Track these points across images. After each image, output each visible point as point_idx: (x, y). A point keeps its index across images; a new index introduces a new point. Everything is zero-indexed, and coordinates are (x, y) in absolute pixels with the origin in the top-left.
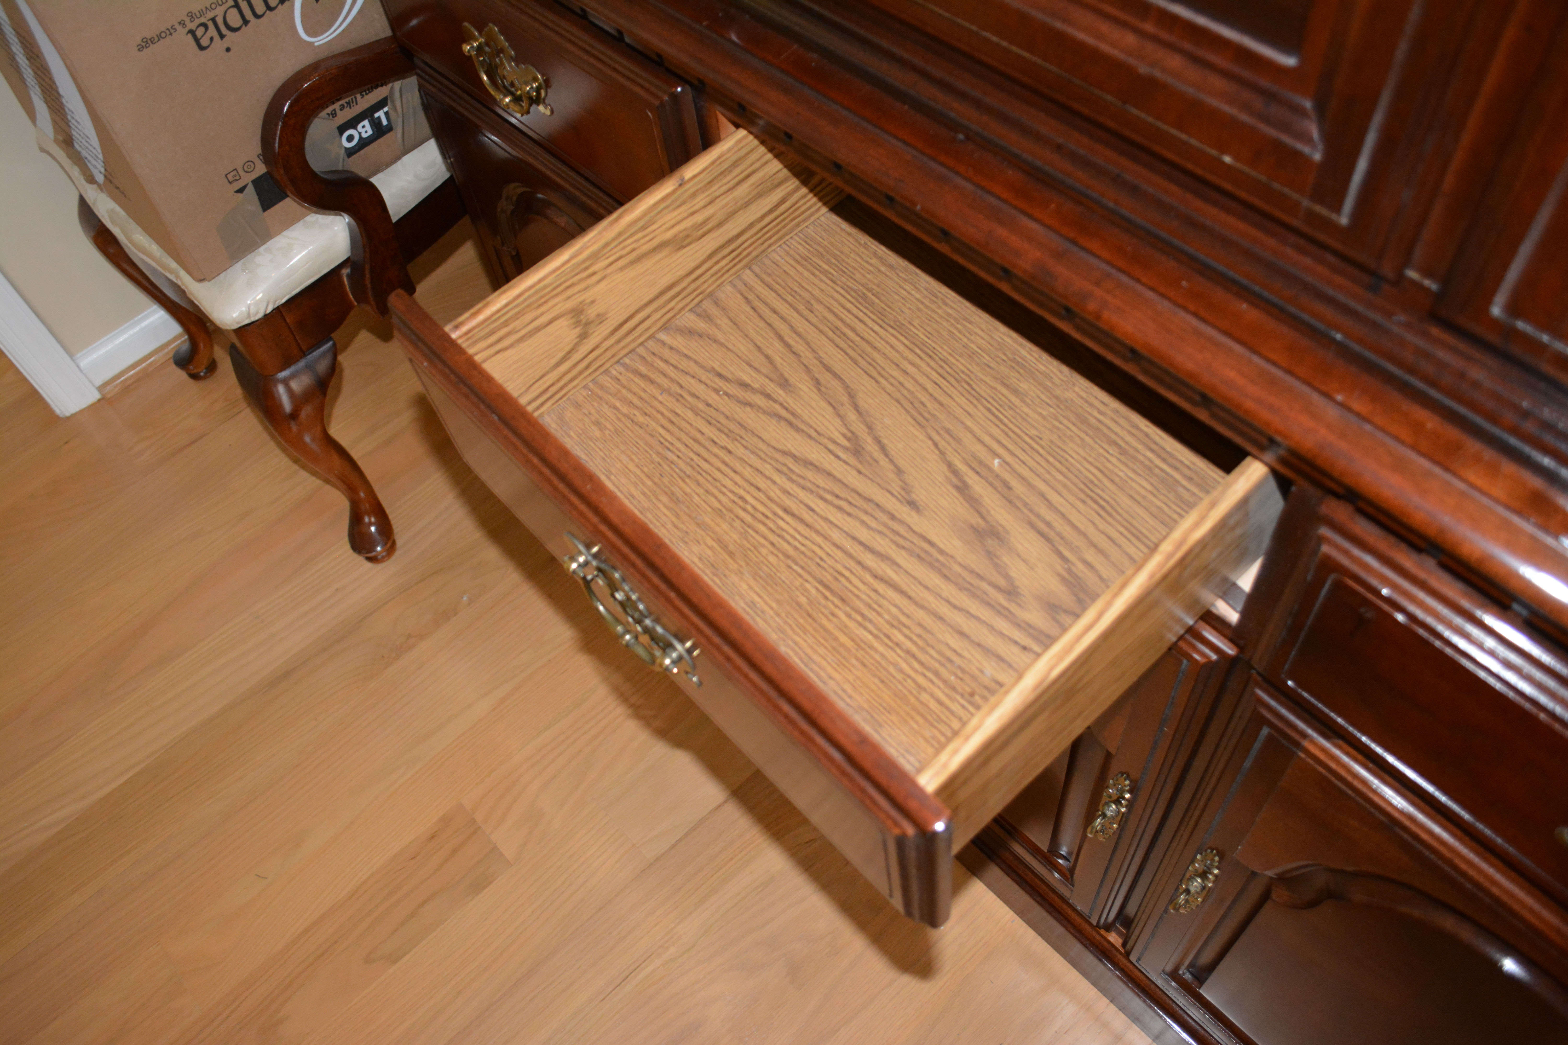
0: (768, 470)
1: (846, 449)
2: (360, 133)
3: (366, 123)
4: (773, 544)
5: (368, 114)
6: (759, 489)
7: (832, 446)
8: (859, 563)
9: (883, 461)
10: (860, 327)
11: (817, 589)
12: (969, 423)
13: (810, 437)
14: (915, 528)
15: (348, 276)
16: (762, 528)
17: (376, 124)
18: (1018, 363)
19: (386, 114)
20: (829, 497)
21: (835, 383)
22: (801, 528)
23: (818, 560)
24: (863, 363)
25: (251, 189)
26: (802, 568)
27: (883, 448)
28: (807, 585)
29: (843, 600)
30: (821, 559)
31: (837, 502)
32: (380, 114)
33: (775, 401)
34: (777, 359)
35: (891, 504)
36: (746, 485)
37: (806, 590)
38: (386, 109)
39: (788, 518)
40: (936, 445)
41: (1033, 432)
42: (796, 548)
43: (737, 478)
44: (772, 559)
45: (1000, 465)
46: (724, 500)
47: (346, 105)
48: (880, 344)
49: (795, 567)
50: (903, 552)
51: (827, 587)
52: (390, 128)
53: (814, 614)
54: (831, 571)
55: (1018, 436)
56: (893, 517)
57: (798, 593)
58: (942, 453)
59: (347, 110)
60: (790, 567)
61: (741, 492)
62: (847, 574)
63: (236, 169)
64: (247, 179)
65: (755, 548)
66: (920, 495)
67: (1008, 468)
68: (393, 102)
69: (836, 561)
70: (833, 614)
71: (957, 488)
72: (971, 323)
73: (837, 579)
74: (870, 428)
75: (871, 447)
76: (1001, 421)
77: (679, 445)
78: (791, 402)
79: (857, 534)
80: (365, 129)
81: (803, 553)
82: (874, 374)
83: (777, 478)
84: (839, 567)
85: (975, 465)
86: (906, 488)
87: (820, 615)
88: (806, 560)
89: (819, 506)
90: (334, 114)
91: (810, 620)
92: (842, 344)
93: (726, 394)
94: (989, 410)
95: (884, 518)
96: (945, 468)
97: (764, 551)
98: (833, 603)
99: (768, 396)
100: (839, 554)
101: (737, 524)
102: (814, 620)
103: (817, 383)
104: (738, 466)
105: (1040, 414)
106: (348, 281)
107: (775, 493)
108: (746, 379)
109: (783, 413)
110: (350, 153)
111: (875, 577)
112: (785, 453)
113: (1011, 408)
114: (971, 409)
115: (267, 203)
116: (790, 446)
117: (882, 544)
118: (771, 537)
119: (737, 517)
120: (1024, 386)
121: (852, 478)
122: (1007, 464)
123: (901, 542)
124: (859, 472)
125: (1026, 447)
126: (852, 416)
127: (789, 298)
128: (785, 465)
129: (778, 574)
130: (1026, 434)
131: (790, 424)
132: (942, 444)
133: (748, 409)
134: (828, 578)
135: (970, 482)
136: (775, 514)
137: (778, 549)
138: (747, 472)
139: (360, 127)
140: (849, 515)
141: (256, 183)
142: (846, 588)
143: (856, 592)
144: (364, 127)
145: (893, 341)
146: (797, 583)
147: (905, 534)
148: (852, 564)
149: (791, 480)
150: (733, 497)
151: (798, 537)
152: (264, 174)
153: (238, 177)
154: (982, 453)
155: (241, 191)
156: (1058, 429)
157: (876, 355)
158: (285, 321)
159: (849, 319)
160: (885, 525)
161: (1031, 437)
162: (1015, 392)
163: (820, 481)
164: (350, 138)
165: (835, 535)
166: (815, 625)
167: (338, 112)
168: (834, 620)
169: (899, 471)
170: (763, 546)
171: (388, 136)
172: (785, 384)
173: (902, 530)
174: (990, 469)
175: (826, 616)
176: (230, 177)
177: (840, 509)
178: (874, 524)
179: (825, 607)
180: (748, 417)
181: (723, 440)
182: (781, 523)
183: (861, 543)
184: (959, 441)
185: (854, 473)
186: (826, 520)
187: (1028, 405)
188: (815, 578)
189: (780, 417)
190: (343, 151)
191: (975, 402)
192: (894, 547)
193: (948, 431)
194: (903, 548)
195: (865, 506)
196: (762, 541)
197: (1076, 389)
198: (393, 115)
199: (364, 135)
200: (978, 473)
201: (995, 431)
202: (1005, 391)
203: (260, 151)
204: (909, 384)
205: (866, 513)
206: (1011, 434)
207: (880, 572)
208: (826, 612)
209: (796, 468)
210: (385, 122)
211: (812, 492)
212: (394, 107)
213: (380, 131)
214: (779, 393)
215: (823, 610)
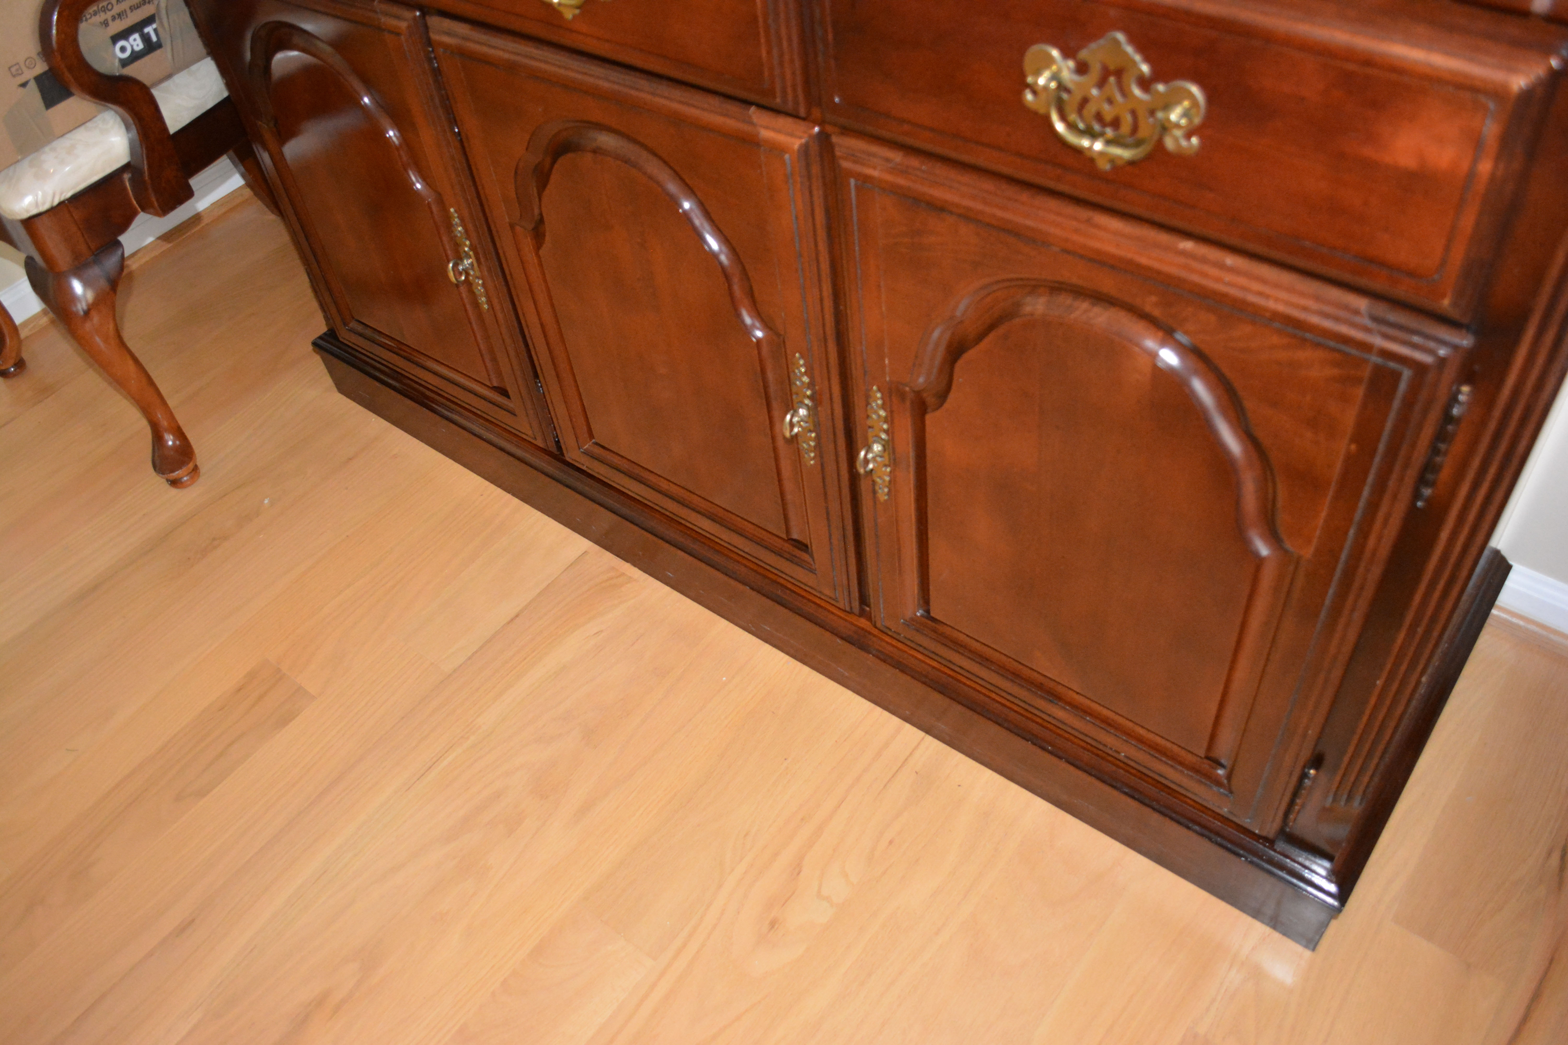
2: (132, 46)
3: (136, 36)
5: (138, 27)
15: (130, 180)
17: (146, 39)
19: (155, 30)
25: (33, 85)
32: (149, 30)
38: (154, 26)
47: (117, 16)
52: (159, 45)
59: (118, 21)
63: (18, 64)
64: (29, 74)
68: (160, 19)
80: (135, 42)
90: (106, 24)
106: (130, 186)
110: (124, 63)
115: (50, 101)
139: (131, 39)
141: (38, 79)
144: (135, 40)
152: (45, 73)
153: (20, 72)
155: (24, 85)
158: (72, 216)
164: (123, 49)
167: (110, 22)
171: (158, 52)
176: (13, 69)
190: (117, 61)
198: (160, 31)
199: (137, 49)
203: (39, 49)
210: (154, 38)
212: (161, 24)
213: (150, 47)
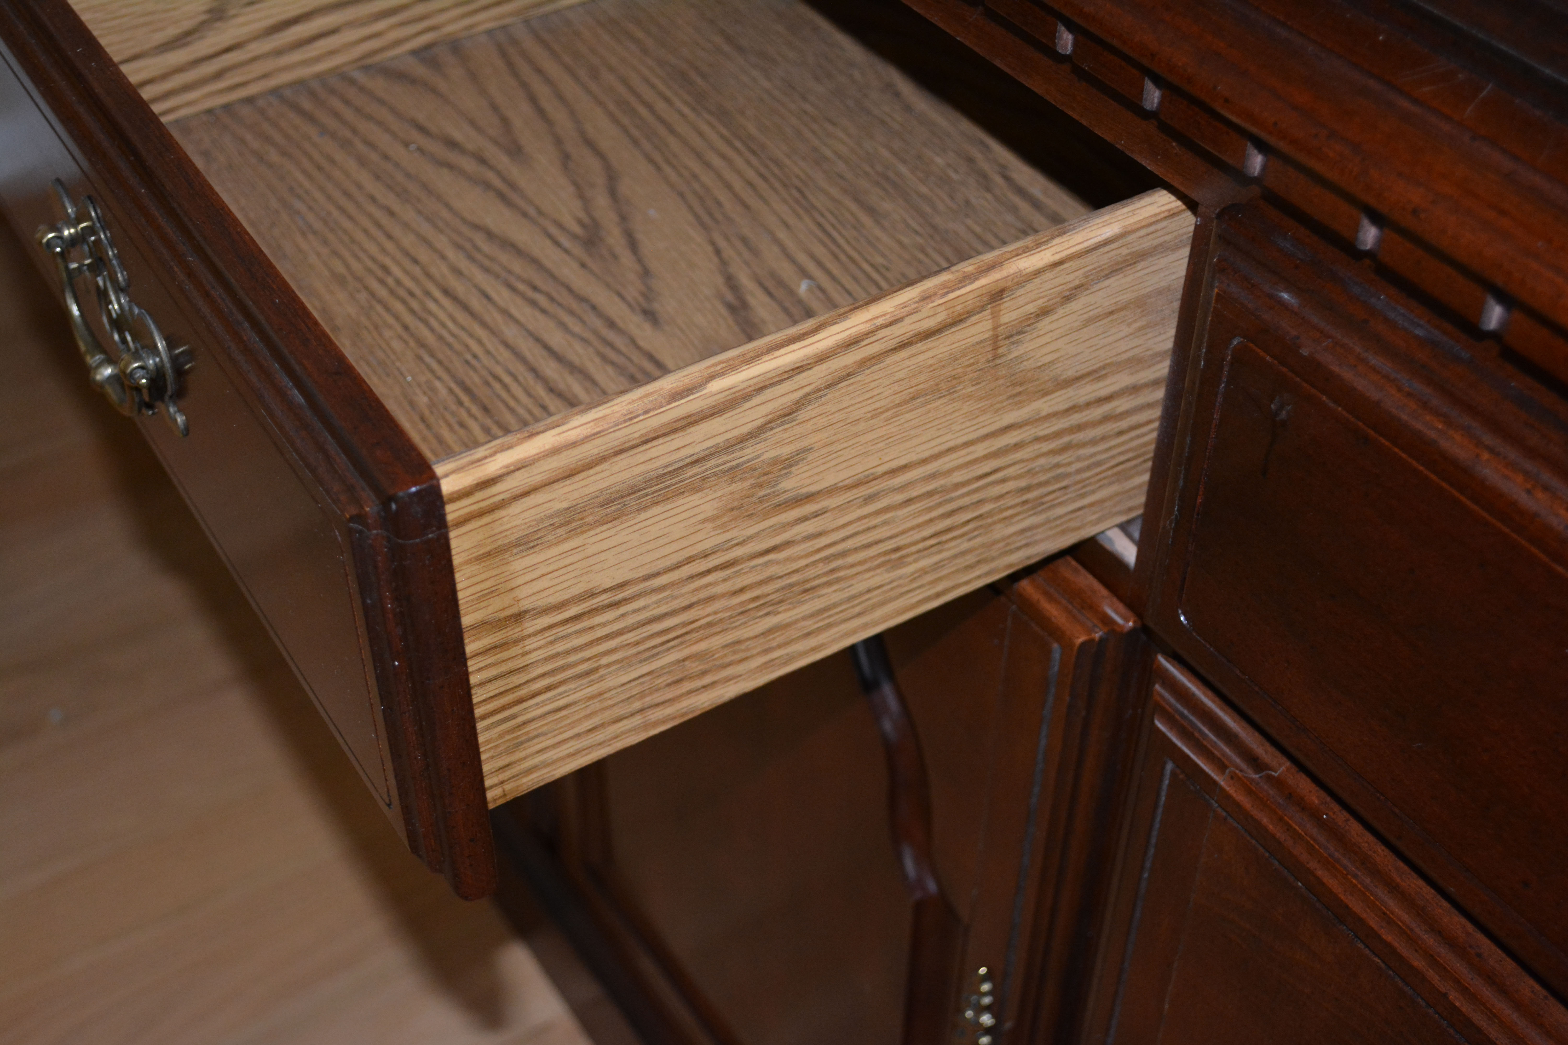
0: (442, 242)
1: (574, 237)
4: (406, 328)
6: (416, 261)
7: (554, 230)
8: (534, 370)
9: (627, 259)
10: (661, 106)
11: (451, 391)
12: (782, 234)
13: (525, 215)
14: (642, 343)
16: (399, 307)
18: (887, 179)
20: (521, 287)
21: (594, 164)
22: (462, 317)
23: (469, 357)
24: (647, 146)
26: (440, 362)
27: (633, 245)
28: (438, 384)
29: (486, 410)
30: (475, 356)
31: (531, 294)
33: (491, 167)
34: (517, 123)
35: (615, 309)
36: (399, 256)
37: (433, 390)
39: (446, 302)
40: (718, 252)
41: (879, 260)
42: (441, 338)
43: (389, 246)
44: (396, 345)
45: (810, 290)
46: (355, 265)
48: (682, 128)
49: (428, 359)
50: (610, 369)
51: (467, 390)
53: (432, 420)
54: (484, 373)
55: (853, 260)
56: (611, 324)
57: (418, 391)
58: (724, 263)
60: (419, 358)
61: (388, 261)
62: (507, 379)
65: (376, 327)
66: (667, 306)
67: (820, 295)
69: (498, 362)
70: (462, 425)
71: (731, 307)
72: (834, 124)
73: (487, 384)
74: (623, 218)
75: (614, 237)
76: (834, 241)
77: (318, 195)
78: (515, 172)
79: (546, 337)
81: (449, 345)
82: (659, 158)
83: (451, 254)
84: (499, 371)
85: (770, 284)
86: (648, 294)
87: (442, 423)
88: (449, 353)
89: (502, 295)
91: (421, 426)
92: (625, 121)
93: (420, 150)
94: (820, 225)
95: (598, 323)
96: (720, 280)
97: (387, 334)
98: (468, 411)
99: (482, 161)
100: (505, 355)
101: (363, 296)
102: (428, 427)
103: (566, 158)
104: (397, 231)
105: (900, 243)
107: (440, 270)
108: (458, 136)
109: (497, 182)
111: (551, 390)
112: (477, 227)
113: (855, 228)
114: (792, 220)
116: (490, 221)
117: (579, 353)
118: (408, 319)
119: (366, 288)
120: (887, 206)
121: (570, 272)
122: (822, 290)
123: (612, 355)
124: (583, 265)
125: (860, 275)
126: (602, 201)
127: (567, 59)
128: (470, 240)
129: (398, 364)
130: (867, 261)
131: (502, 197)
132: (728, 252)
133: (445, 171)
134: (474, 380)
135: (752, 301)
136: (428, 294)
137: (412, 335)
138: (408, 240)
140: (544, 311)
142: (499, 396)
143: (512, 403)
145: (705, 128)
146: (422, 379)
147: (623, 349)
148: (520, 369)
149: (471, 258)
150: (370, 264)
151: (450, 324)
154: (786, 271)
156: (920, 261)
157: (672, 141)
159: (649, 95)
160: (596, 333)
161: (872, 265)
162: (871, 211)
163: (517, 266)
165: (510, 332)
166: (426, 432)
168: (462, 432)
169: (646, 273)
170: (390, 327)
172: (516, 151)
173: (619, 341)
174: (792, 293)
175: (449, 425)
177: (533, 303)
178: (577, 328)
179: (453, 414)
180: (443, 181)
181: (391, 200)
182: (432, 306)
183: (547, 347)
184: (755, 252)
185: (575, 265)
186: (505, 313)
187: (883, 228)
188: (453, 377)
189: (487, 186)
191: (801, 212)
192: (597, 360)
193: (744, 240)
194: (612, 363)
195: (574, 305)
196: (391, 320)
197: (969, 222)
200: (770, 294)
201: (820, 251)
202: (854, 207)
204: (707, 178)
205: (572, 313)
206: (843, 257)
207: (561, 386)
208: (452, 421)
209: (486, 247)
211: (497, 276)
214: (503, 161)
215: (449, 417)
